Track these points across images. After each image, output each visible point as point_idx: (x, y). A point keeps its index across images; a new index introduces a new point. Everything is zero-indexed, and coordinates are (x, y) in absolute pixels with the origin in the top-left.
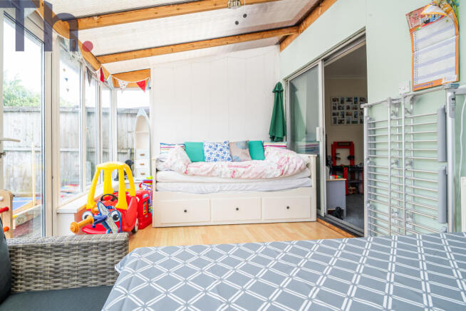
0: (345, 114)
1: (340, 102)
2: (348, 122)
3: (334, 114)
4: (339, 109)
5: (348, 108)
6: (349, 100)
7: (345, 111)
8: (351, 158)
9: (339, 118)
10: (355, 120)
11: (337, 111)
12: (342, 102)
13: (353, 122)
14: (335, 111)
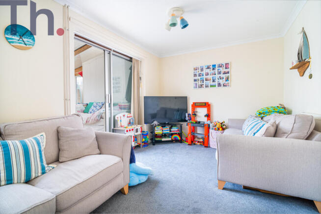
0: (204, 79)
1: (200, 70)
2: (207, 86)
3: (195, 80)
4: (200, 76)
5: (207, 74)
6: (208, 68)
7: (205, 77)
8: (208, 116)
9: (199, 83)
10: (214, 83)
11: (198, 78)
12: (202, 70)
13: (212, 86)
14: (196, 78)
